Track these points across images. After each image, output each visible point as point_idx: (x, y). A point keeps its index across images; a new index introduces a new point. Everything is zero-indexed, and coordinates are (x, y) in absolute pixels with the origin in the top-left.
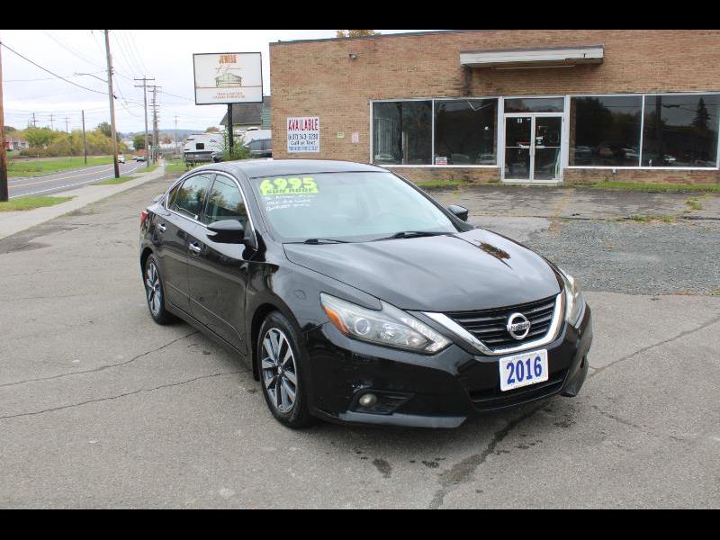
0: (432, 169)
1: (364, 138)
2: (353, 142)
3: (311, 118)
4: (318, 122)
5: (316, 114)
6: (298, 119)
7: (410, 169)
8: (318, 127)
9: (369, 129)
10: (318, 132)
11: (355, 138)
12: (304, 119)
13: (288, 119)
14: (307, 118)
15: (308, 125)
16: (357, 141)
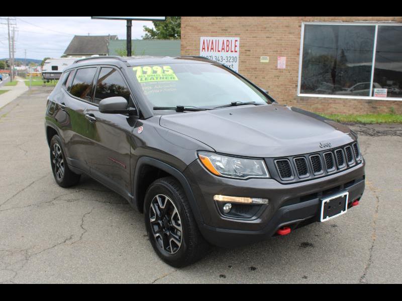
0: (370, 102)
1: (291, 62)
2: (279, 67)
3: (230, 39)
4: (238, 43)
5: (237, 35)
6: (214, 39)
7: (345, 100)
8: (238, 49)
9: (298, 54)
10: (237, 55)
11: (282, 62)
12: (221, 39)
13: (202, 39)
14: (225, 39)
15: (226, 48)
16: (284, 67)
